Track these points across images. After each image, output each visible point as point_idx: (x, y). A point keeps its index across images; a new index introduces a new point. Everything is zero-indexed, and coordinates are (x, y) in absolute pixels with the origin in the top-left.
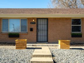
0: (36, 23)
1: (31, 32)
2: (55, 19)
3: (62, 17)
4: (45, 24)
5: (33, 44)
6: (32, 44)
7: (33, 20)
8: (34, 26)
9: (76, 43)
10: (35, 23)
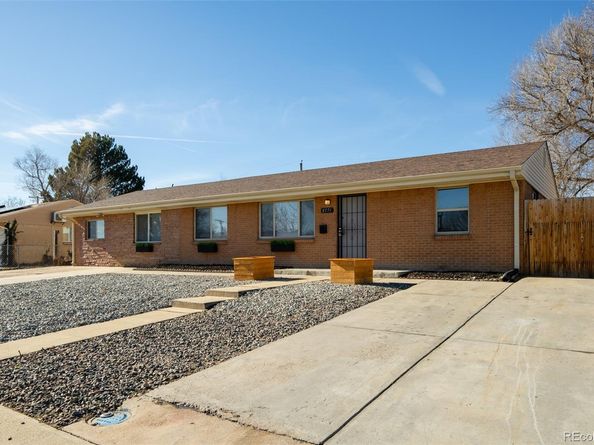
0: (335, 210)
1: (324, 235)
2: (385, 195)
3: (407, 186)
4: (360, 210)
5: (310, 270)
6: (306, 270)
7: (327, 202)
8: (330, 220)
9: (452, 267)
10: (332, 210)
